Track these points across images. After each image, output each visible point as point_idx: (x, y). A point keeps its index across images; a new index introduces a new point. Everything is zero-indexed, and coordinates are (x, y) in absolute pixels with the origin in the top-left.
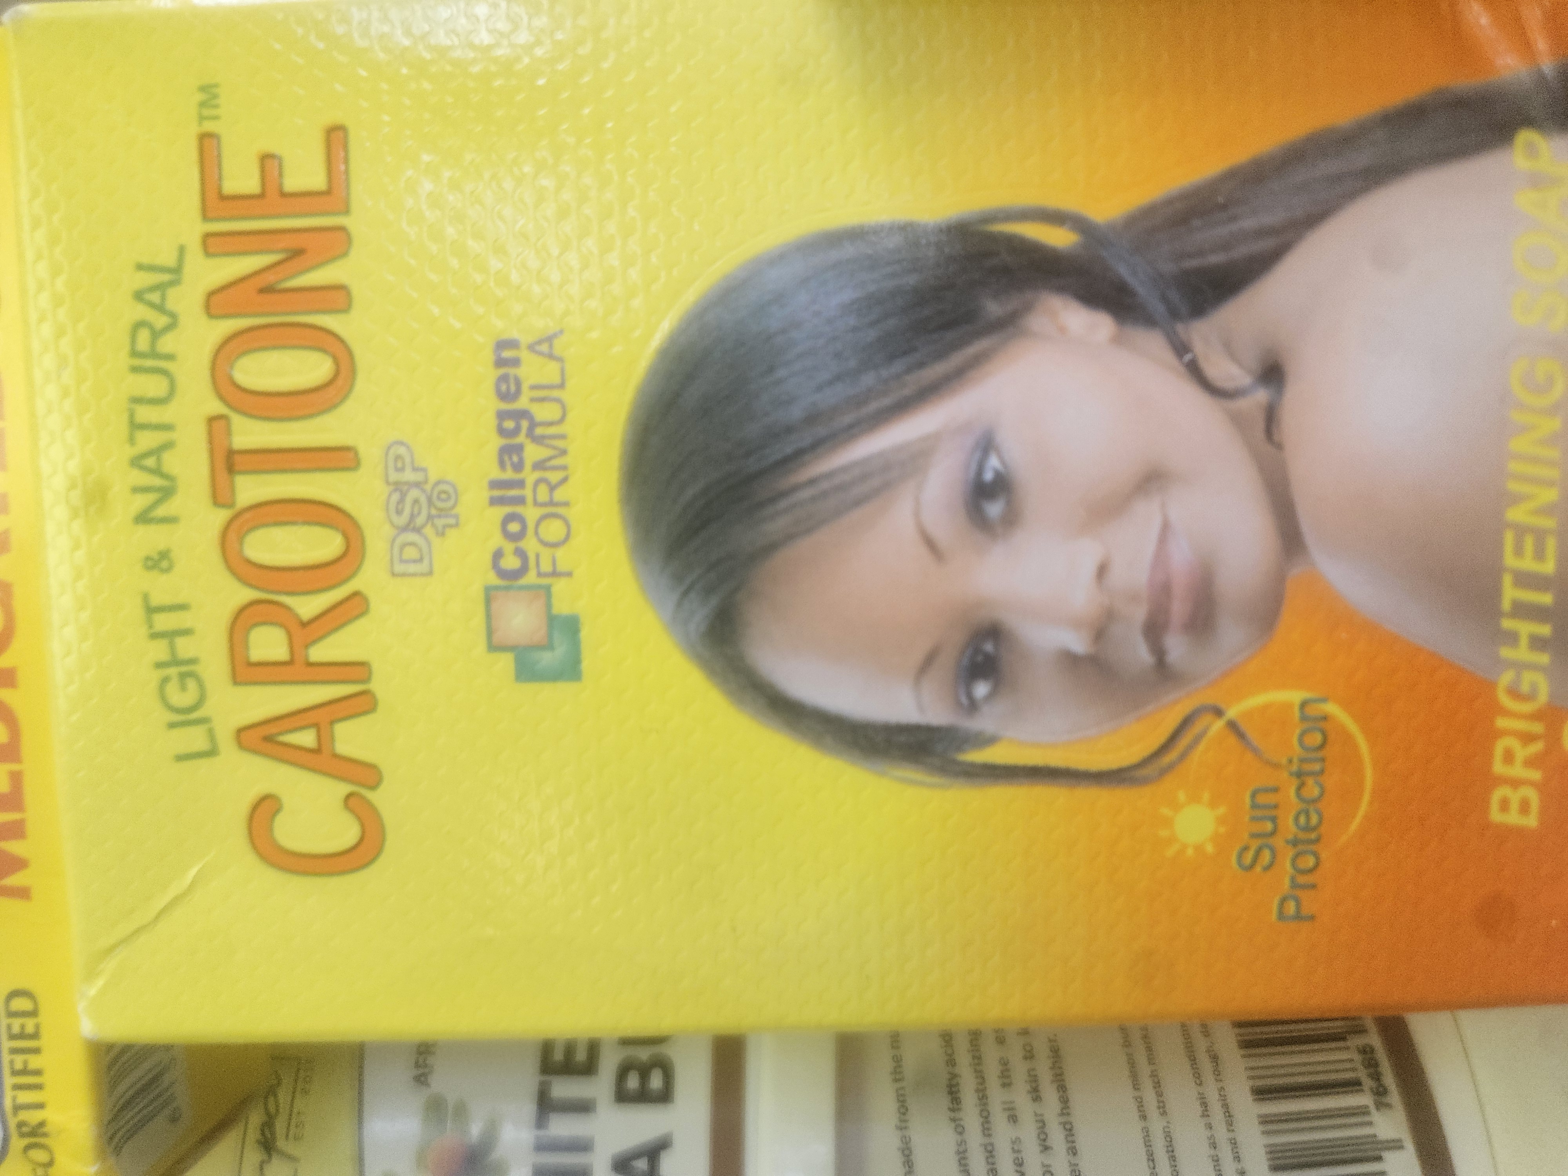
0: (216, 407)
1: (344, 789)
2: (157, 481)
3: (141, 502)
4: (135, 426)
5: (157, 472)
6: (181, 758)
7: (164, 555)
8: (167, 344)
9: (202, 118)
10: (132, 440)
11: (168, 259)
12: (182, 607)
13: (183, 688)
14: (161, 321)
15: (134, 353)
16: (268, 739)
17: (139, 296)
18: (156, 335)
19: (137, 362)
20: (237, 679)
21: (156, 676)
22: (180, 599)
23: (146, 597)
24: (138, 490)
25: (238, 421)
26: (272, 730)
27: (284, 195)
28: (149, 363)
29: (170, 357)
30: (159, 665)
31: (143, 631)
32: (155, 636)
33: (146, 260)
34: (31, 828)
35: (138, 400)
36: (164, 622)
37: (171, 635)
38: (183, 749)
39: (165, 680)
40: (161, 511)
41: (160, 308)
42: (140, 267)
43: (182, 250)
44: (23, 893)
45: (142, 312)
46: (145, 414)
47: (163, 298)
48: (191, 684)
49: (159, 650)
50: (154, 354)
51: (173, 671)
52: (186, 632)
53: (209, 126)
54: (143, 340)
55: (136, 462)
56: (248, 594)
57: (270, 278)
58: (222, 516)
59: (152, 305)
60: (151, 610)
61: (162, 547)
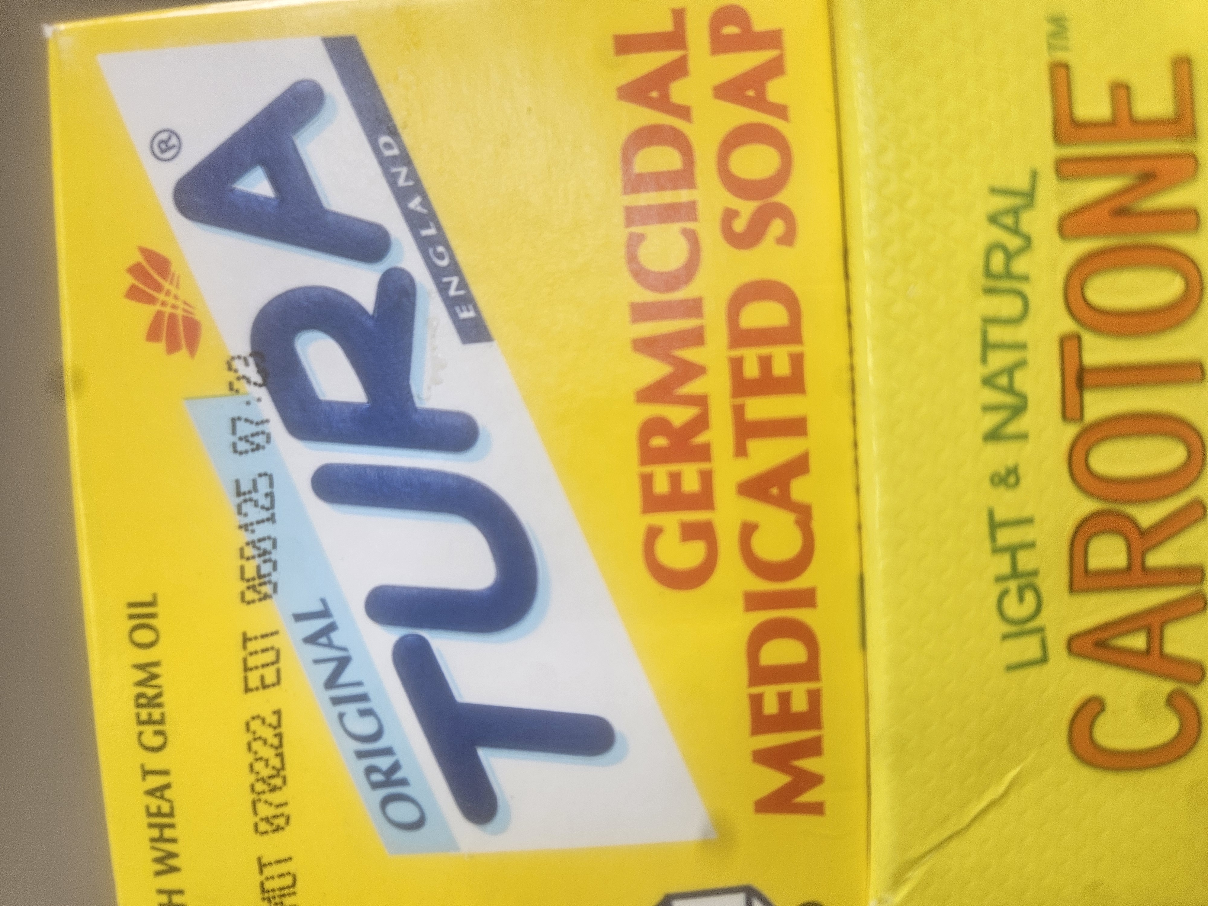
0: (1068, 325)
1: (1167, 687)
2: (1008, 399)
3: (991, 420)
4: (987, 346)
5: (1010, 390)
6: (1012, 668)
7: (1013, 471)
8: (1020, 266)
9: (1051, 47)
10: (984, 359)
11: (1022, 182)
12: (1028, 521)
13: (1021, 599)
14: (1013, 242)
15: (988, 273)
16: (1101, 644)
17: (993, 219)
18: (1009, 256)
19: (992, 283)
20: (1073, 588)
21: (996, 590)
22: (1026, 513)
23: (991, 514)
24: (987, 408)
25: (1089, 340)
26: (1105, 635)
27: (1134, 122)
28: (1005, 284)
29: (1025, 278)
30: (1000, 579)
31: (987, 545)
32: (997, 550)
33: (1000, 183)
34: (827, 745)
35: (989, 321)
36: (1005, 537)
37: (1013, 550)
38: (1015, 658)
39: (1004, 594)
40: (1012, 428)
41: (1015, 231)
42: (994, 191)
43: (1034, 175)
44: (817, 809)
45: (997, 234)
46: (996, 334)
47: (1017, 221)
48: (1030, 597)
49: (1003, 564)
50: (1008, 274)
51: (1013, 585)
52: (1031, 545)
53: (1061, 56)
54: (998, 261)
55: (988, 381)
56: (1089, 506)
57: (1124, 201)
58: (1071, 431)
59: (1006, 228)
60: (994, 526)
61: (1010, 463)
